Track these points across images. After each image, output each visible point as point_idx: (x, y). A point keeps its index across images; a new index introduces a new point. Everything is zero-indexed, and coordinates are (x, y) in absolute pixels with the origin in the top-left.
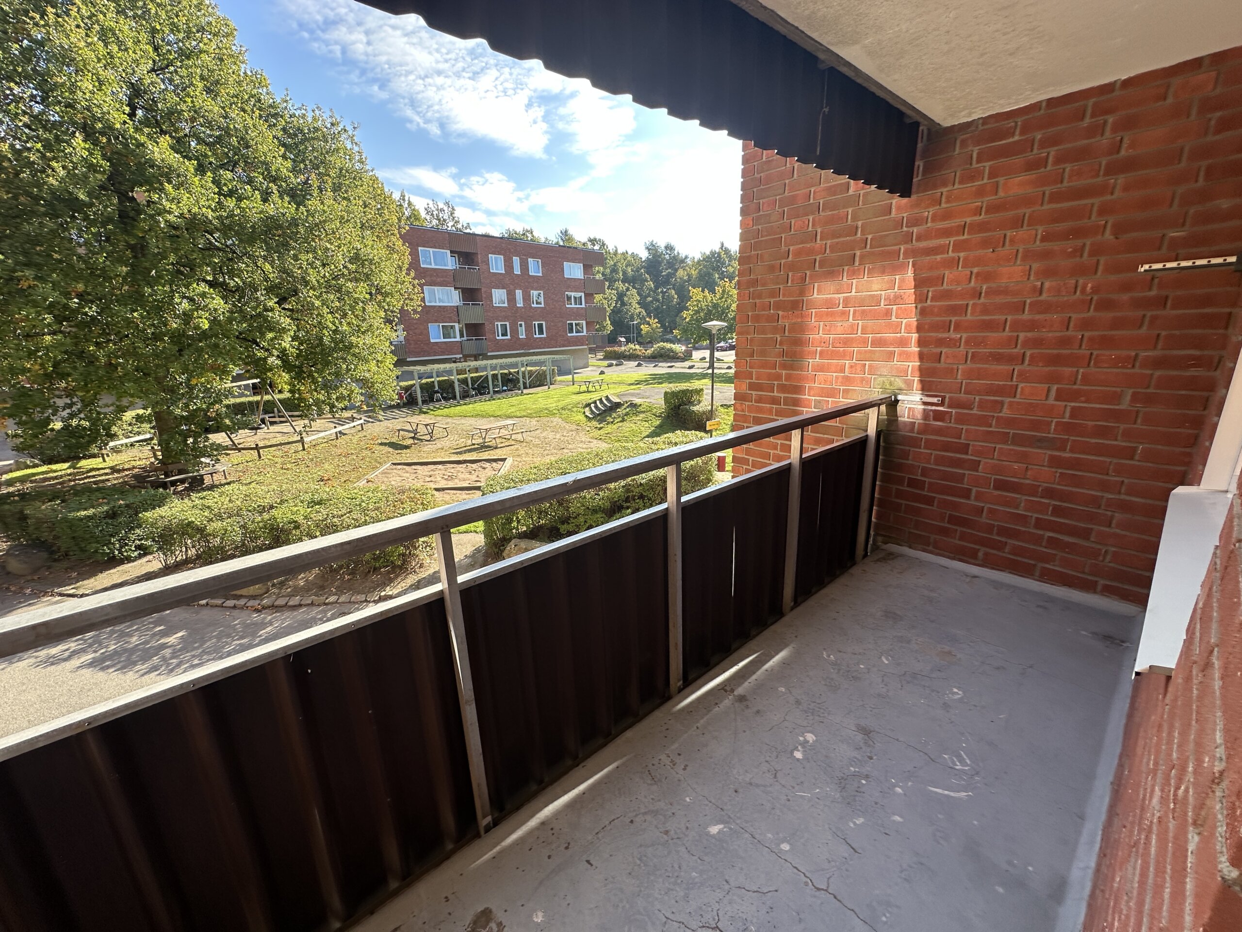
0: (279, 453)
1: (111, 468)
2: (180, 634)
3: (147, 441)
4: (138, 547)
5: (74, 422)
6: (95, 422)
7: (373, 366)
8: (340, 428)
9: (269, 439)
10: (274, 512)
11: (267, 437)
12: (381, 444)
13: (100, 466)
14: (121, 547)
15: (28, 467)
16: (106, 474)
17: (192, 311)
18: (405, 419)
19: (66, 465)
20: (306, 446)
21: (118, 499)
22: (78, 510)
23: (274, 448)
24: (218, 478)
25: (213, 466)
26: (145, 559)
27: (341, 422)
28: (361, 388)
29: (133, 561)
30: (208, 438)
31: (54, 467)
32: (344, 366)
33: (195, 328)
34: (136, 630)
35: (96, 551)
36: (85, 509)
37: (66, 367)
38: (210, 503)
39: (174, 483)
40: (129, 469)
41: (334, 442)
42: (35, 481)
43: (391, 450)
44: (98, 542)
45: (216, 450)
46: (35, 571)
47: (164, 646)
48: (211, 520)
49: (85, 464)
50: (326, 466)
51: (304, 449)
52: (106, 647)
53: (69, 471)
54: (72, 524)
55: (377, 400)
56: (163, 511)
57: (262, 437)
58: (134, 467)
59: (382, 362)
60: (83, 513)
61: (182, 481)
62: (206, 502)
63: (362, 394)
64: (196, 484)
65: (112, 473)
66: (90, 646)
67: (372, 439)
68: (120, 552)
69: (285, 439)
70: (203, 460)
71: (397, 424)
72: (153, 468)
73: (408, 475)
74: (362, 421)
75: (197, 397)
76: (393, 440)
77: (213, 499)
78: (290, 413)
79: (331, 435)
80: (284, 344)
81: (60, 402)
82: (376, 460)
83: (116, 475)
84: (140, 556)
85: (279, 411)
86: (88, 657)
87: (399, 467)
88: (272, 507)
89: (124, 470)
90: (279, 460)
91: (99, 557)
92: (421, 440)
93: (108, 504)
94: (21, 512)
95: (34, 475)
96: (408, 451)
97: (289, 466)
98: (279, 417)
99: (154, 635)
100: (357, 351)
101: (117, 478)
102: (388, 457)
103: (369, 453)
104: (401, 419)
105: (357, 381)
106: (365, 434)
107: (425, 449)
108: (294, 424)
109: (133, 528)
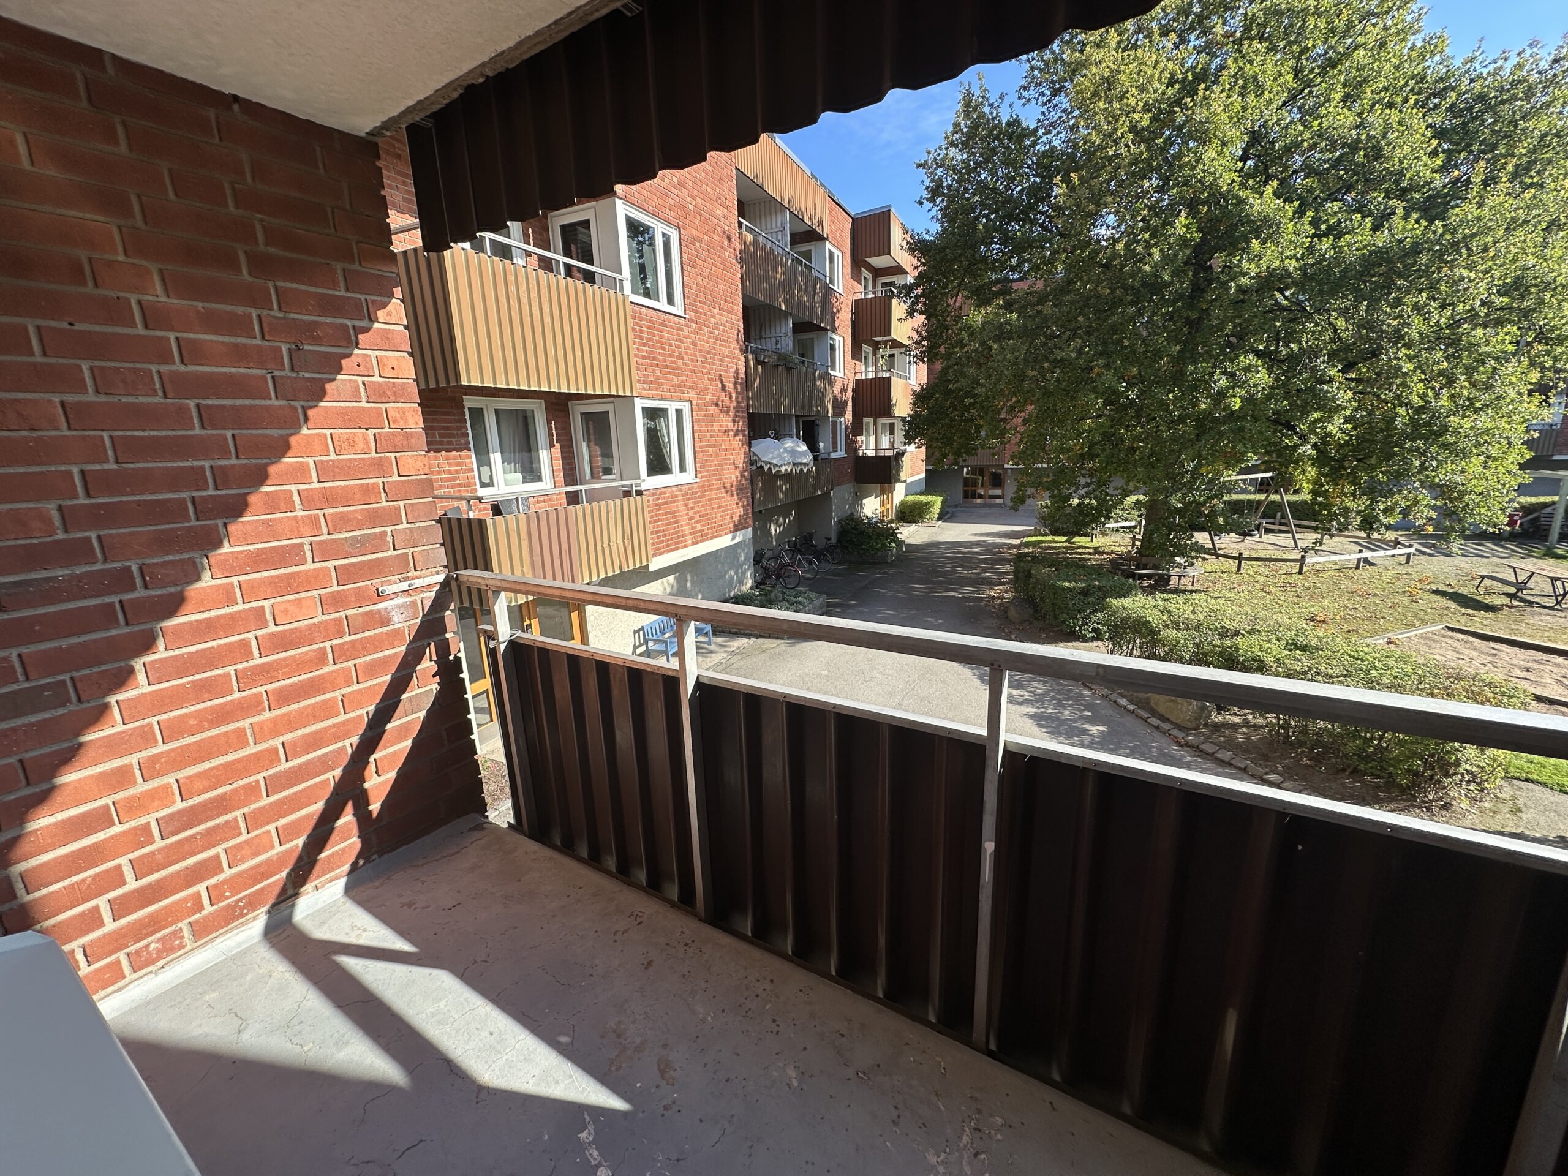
0: (1266, 571)
1: (1095, 549)
2: (1101, 728)
3: (1131, 528)
4: (1095, 630)
5: (1087, 501)
6: (1102, 502)
7: (1475, 465)
8: (1367, 554)
9: (1257, 550)
10: (1238, 640)
11: (1255, 547)
12: (1436, 592)
13: (1088, 545)
14: (1083, 625)
15: (1041, 535)
16: (1090, 554)
17: (1228, 388)
18: (1505, 561)
19: (1064, 539)
20: (1305, 569)
21: (1095, 580)
22: (1064, 581)
23: (1259, 563)
24: (1185, 583)
25: (1185, 568)
26: (1095, 644)
27: (1373, 546)
28: (1436, 499)
29: (1086, 642)
30: (1192, 536)
31: (1057, 538)
32: (1417, 463)
33: (1224, 410)
34: (1070, 705)
35: (1064, 622)
36: (1069, 582)
37: (1098, 449)
38: (1172, 607)
39: (1141, 577)
40: (1108, 553)
41: (1350, 573)
42: (1041, 547)
43: (1452, 605)
44: (1068, 614)
45: (1197, 551)
46: (1023, 622)
47: (1085, 732)
48: (1167, 626)
49: (1079, 540)
50: (1326, 603)
51: (1300, 572)
52: (1046, 708)
53: (1065, 544)
54: (1058, 591)
55: (1460, 521)
56: (1127, 602)
57: (1248, 546)
58: (1112, 552)
59: (1495, 459)
60: (1067, 584)
61: (1149, 577)
62: (1168, 605)
63: (1434, 508)
64: (1161, 584)
65: (1094, 554)
66: (1037, 701)
67: (1421, 581)
68: (1080, 629)
69: (1279, 554)
70: (1178, 559)
71: (1481, 567)
72: (1128, 557)
73: (1474, 654)
74: (1412, 550)
75: (1197, 490)
76: (1464, 591)
77: (1176, 604)
78: (1297, 522)
79: (1349, 561)
80: (1330, 427)
81: (1083, 481)
82: (1416, 615)
83: (1097, 556)
84: (1093, 639)
85: (1283, 517)
86: (1033, 710)
87: (1461, 636)
88: (1237, 633)
89: (1104, 553)
90: (1262, 579)
91: (1064, 627)
92: (1530, 603)
93: (1086, 581)
94: (1029, 571)
95: (1042, 542)
96: (1491, 614)
97: (1272, 589)
98: (1281, 524)
99: (1081, 717)
100: (1452, 440)
101: (1096, 560)
102: (1442, 615)
103: (1406, 601)
104: (1494, 560)
105: (1432, 487)
106: (1409, 570)
107: (1534, 620)
108: (1297, 536)
109: (1096, 611)
